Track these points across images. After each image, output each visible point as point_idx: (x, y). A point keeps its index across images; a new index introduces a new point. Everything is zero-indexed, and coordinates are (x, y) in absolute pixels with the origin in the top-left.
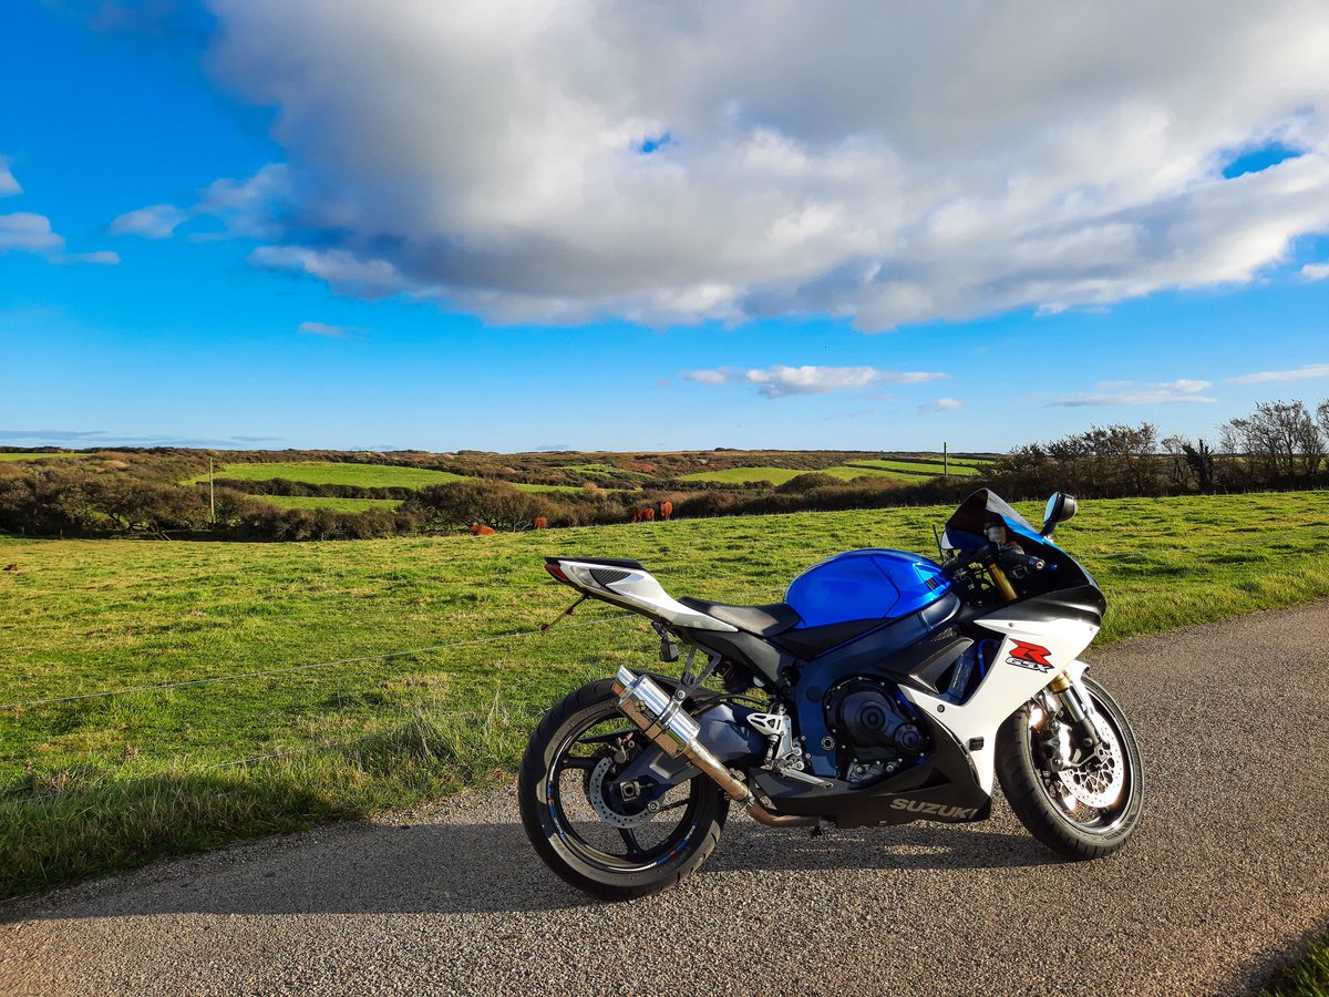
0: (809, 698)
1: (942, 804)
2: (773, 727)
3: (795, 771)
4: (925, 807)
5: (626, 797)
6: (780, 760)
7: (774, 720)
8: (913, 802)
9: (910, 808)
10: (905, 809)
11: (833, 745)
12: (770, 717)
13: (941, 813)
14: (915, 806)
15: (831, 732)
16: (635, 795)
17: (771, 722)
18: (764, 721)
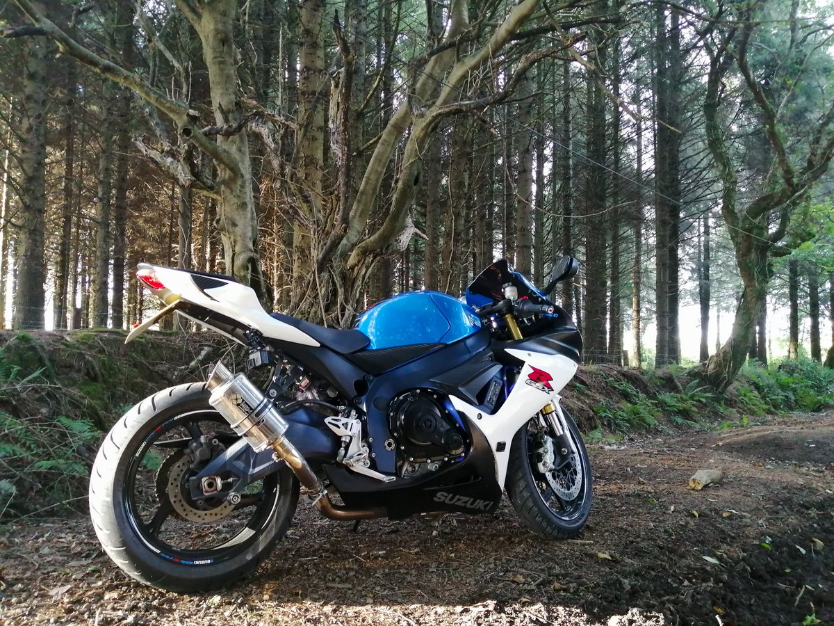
0: (376, 406)
1: (471, 497)
2: (346, 429)
3: (361, 468)
4: (459, 500)
5: (206, 492)
6: (351, 457)
7: (347, 424)
8: (451, 495)
9: (447, 501)
10: (444, 502)
11: (393, 446)
12: (344, 420)
13: (468, 505)
14: (451, 499)
15: (393, 436)
16: (216, 489)
17: (346, 425)
18: (339, 424)
